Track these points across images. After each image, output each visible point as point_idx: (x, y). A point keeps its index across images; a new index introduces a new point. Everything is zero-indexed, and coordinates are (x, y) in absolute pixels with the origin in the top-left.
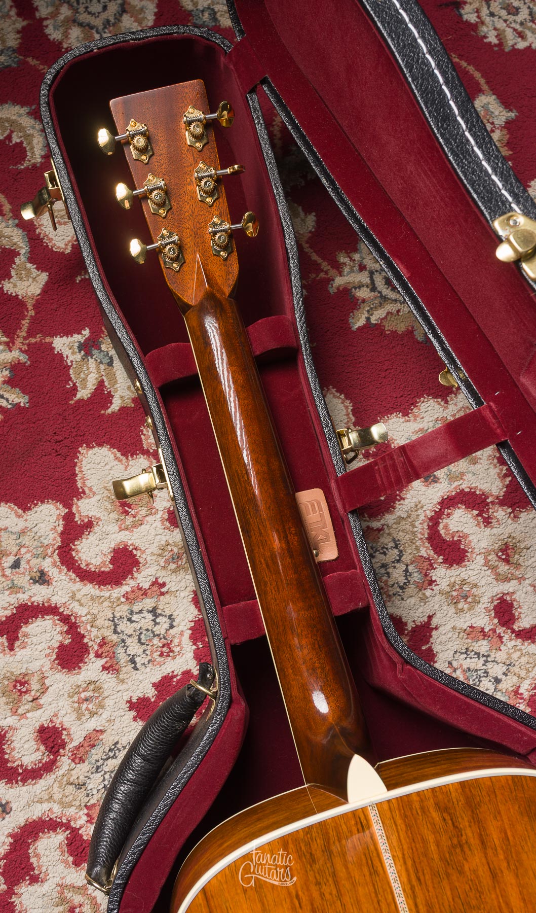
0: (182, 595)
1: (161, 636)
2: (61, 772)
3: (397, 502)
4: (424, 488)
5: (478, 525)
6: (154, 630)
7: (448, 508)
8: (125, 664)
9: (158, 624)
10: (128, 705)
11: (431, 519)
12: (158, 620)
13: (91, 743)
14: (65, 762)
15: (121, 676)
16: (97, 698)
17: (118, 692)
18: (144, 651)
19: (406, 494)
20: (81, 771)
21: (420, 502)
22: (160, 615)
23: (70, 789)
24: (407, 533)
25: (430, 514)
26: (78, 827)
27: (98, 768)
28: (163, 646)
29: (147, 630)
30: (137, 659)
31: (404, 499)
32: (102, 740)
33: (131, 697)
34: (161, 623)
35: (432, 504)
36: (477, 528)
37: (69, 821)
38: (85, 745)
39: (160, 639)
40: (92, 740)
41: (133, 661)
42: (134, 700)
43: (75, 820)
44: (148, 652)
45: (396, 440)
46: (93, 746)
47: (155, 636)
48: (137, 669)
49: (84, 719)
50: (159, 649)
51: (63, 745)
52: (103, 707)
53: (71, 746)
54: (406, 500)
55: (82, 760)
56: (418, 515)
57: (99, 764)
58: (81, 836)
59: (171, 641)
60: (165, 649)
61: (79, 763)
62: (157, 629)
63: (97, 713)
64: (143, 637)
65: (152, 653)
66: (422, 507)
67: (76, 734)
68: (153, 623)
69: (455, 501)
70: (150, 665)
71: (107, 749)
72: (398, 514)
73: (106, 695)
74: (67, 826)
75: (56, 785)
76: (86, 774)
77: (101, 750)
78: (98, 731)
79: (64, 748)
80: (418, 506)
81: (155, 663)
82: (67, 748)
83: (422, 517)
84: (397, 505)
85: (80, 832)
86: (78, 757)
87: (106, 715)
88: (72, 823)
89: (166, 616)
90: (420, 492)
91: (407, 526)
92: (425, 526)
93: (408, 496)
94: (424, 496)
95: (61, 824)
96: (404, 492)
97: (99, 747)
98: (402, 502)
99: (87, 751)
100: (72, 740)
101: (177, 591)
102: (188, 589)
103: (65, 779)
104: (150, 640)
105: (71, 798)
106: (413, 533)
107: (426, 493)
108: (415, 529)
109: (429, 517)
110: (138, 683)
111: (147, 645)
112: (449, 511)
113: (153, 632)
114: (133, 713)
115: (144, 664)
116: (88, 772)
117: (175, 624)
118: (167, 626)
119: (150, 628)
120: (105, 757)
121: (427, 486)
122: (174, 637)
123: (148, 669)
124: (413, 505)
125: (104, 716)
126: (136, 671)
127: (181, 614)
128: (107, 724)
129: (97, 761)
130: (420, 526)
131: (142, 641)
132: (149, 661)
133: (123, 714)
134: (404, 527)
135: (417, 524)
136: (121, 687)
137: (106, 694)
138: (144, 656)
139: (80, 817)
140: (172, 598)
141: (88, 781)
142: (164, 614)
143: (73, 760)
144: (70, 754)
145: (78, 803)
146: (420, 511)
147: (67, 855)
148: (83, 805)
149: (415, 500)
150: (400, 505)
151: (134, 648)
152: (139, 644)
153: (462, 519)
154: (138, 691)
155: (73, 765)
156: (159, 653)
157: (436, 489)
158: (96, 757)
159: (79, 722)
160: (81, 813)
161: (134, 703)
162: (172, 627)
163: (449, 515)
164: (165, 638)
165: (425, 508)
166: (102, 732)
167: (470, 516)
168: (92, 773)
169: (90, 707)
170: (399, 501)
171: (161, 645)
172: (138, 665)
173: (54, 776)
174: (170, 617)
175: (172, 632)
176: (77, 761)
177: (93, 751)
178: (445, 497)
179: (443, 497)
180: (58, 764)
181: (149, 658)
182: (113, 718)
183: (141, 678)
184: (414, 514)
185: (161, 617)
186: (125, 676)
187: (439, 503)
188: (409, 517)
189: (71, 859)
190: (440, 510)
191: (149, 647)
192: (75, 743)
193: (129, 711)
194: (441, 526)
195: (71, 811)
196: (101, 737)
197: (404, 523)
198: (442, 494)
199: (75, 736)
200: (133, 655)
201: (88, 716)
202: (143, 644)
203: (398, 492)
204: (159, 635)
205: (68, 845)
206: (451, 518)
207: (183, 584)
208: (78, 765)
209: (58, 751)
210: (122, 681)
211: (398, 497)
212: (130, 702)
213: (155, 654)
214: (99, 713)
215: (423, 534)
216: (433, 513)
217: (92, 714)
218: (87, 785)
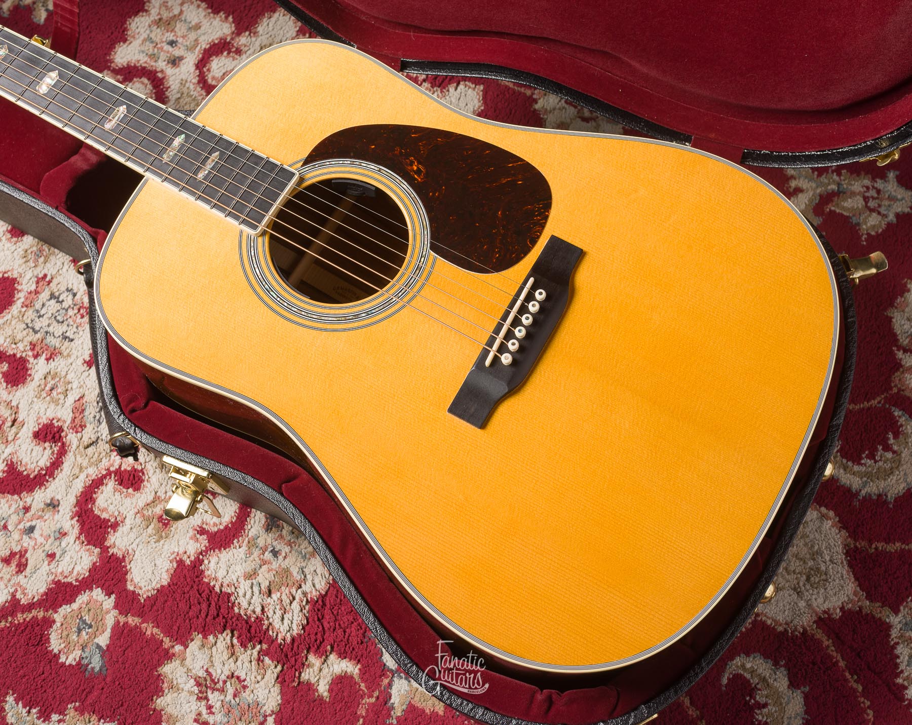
0: (64, 270)
1: (72, 306)
2: (74, 447)
3: (166, 93)
4: (178, 70)
5: (234, 59)
6: (63, 307)
7: (205, 66)
8: (61, 345)
9: (63, 301)
10: (86, 365)
11: (199, 82)
12: (61, 299)
13: (80, 410)
14: (72, 438)
15: (65, 354)
16: (59, 381)
17: (71, 364)
18: (68, 325)
19: (168, 83)
20: (88, 434)
21: (182, 80)
22: (59, 295)
23: (90, 450)
24: (190, 103)
25: (195, 81)
26: (117, 467)
27: (99, 421)
28: (79, 310)
29: (58, 311)
30: (68, 334)
31: (169, 87)
32: (86, 402)
33: (84, 359)
34: (65, 299)
35: (192, 75)
36: (235, 61)
37: (108, 469)
38: (77, 416)
39: (73, 308)
40: (79, 409)
41: (65, 338)
42: (88, 359)
43: (112, 465)
44: (72, 323)
45: (132, 60)
46: (83, 410)
47: (67, 310)
48: (72, 340)
49: (61, 401)
50: (77, 315)
51: (60, 429)
52: (69, 383)
53: (67, 425)
54: (171, 87)
55: (83, 427)
56: (188, 88)
57: (97, 418)
58: (125, 470)
59: (82, 303)
60: (82, 311)
61: (83, 430)
62: (65, 305)
63: (67, 390)
64: (58, 318)
65: (74, 322)
66: (186, 81)
67: (64, 414)
68: (59, 304)
69: (206, 58)
70: (79, 328)
71: (95, 404)
72: (174, 99)
73: (65, 373)
74: (109, 473)
75: (78, 457)
76: (94, 431)
77: (91, 407)
78: (79, 400)
79: (63, 431)
80: (183, 83)
81: (82, 325)
82: (65, 429)
83: (192, 87)
84: (169, 95)
85: (122, 469)
86: (78, 427)
87: (75, 385)
88: (112, 469)
89: (64, 292)
90: (177, 74)
91: (186, 100)
92: (199, 89)
93: (171, 83)
94: (182, 74)
95: (104, 477)
96: (166, 83)
97: (88, 407)
98: (169, 90)
99: (82, 418)
100: (65, 422)
101: (58, 271)
102: (65, 264)
103: (81, 447)
104: (66, 315)
105: (96, 455)
106: (194, 100)
107: (182, 71)
108: (193, 97)
109: (196, 82)
110: (81, 347)
111: (67, 320)
112: (207, 68)
113: (64, 309)
114: (93, 368)
115: (74, 332)
116: (94, 429)
117: (75, 291)
118: (71, 297)
119: (59, 308)
120: (98, 410)
121: (178, 66)
122: (82, 299)
123: (81, 333)
124: (179, 85)
125: (74, 387)
126: (74, 342)
127: (74, 281)
128: (81, 390)
129: (95, 417)
130: (195, 93)
131: (61, 320)
132: (77, 328)
133: (87, 374)
134: (184, 102)
135: (192, 93)
136: (70, 361)
137: (63, 374)
138: (71, 327)
139: (114, 461)
140: (59, 277)
141: (99, 434)
142: (60, 292)
143: (77, 432)
144: (71, 431)
145: (104, 454)
146: (187, 85)
147: (125, 490)
148: (108, 451)
149: (177, 82)
150: (169, 92)
151: (58, 330)
152: (60, 324)
153: (220, 65)
154: (86, 351)
155: (79, 435)
156: (79, 317)
157: (187, 63)
158: (92, 415)
159: (60, 407)
160: (112, 457)
161: (89, 361)
162: (75, 295)
163: (209, 70)
164: (75, 305)
165: (189, 80)
166: (82, 397)
167: (223, 58)
168: (98, 427)
169: (59, 390)
170: (167, 91)
171: (77, 311)
172: (71, 337)
173: (72, 453)
174: (68, 290)
175: (78, 297)
176: (80, 429)
177: (86, 413)
178: (196, 62)
179: (195, 64)
180: (68, 444)
181: (75, 326)
182: (82, 383)
183: (80, 342)
184: (185, 90)
185: (61, 296)
186: (68, 351)
187: (196, 69)
188: (182, 94)
189: (130, 490)
190: (200, 72)
191: (69, 320)
192: (68, 422)
193: (90, 368)
194: (210, 81)
195: (105, 463)
196: (84, 402)
197: (182, 100)
198: (193, 63)
199: (64, 417)
200: (62, 335)
201: (62, 396)
202: (63, 322)
203: (162, 87)
204: (70, 306)
205: (120, 484)
206: (212, 70)
207: (59, 264)
208: (83, 432)
209: (60, 437)
210: (69, 355)
211: (164, 89)
212: (85, 362)
213: (78, 319)
214: (69, 388)
215: (202, 95)
216: (197, 78)
217: (66, 393)
218: (101, 438)
